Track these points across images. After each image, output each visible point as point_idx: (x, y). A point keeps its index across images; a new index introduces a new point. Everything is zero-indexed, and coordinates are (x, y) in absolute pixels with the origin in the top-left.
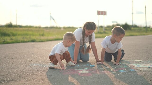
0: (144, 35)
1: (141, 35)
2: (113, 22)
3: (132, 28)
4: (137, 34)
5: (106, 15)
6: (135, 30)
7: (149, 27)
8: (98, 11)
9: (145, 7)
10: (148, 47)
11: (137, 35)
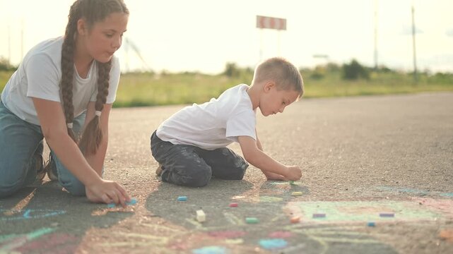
0: (406, 93)
1: (397, 93)
2: (316, 56)
3: (374, 75)
4: (383, 89)
5: (285, 29)
6: (381, 82)
7: (425, 74)
8: (258, 17)
9: (413, 11)
10: (402, 129)
11: (381, 94)
